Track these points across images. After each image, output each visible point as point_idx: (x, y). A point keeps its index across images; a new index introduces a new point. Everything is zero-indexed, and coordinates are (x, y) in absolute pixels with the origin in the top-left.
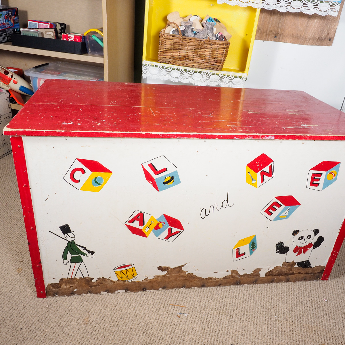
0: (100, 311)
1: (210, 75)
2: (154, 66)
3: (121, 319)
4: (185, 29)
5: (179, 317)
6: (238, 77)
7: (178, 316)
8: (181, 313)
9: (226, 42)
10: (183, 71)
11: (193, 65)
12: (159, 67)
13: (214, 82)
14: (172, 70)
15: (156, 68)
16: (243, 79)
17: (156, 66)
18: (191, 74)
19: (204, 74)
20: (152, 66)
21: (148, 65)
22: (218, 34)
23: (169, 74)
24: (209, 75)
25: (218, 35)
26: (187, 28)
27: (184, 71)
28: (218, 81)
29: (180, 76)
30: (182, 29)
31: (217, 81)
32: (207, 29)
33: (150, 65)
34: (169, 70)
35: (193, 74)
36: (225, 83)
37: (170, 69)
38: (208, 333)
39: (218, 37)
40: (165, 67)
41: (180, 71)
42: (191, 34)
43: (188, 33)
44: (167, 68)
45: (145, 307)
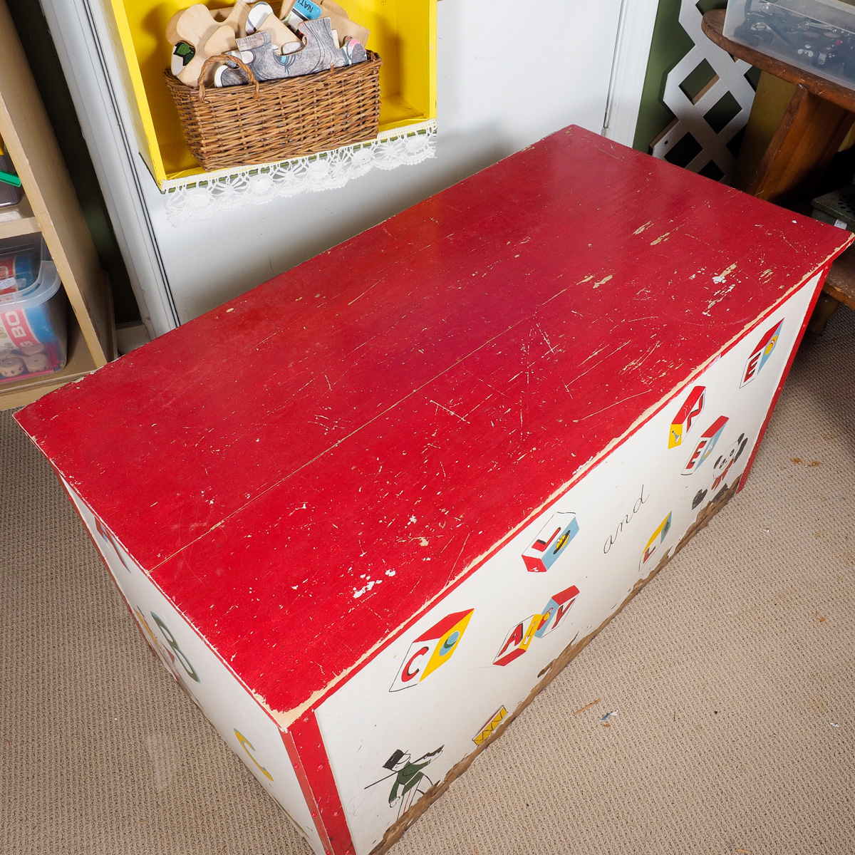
0: (481, 821)
1: (349, 155)
2: (197, 185)
3: (528, 805)
4: (255, 58)
5: (607, 726)
6: (416, 133)
7: (605, 726)
8: (604, 718)
9: (376, 63)
10: (279, 171)
11: (310, 148)
12: (210, 184)
13: (361, 166)
14: (249, 177)
15: (202, 189)
16: (428, 135)
17: (203, 184)
18: (301, 169)
19: (336, 157)
20: (191, 186)
21: (177, 190)
22: (347, 46)
23: (245, 190)
24: (346, 155)
25: (349, 47)
26: (258, 56)
27: (282, 169)
28: (372, 159)
29: (274, 183)
30: (246, 61)
31: (369, 160)
32: (314, 40)
33: (184, 189)
34: (240, 180)
35: (306, 167)
36: (390, 159)
37: (242, 177)
38: (672, 721)
39: (350, 52)
40: (229, 177)
41: (270, 173)
42: (275, 68)
43: (265, 66)
44: (233, 177)
45: (543, 753)
